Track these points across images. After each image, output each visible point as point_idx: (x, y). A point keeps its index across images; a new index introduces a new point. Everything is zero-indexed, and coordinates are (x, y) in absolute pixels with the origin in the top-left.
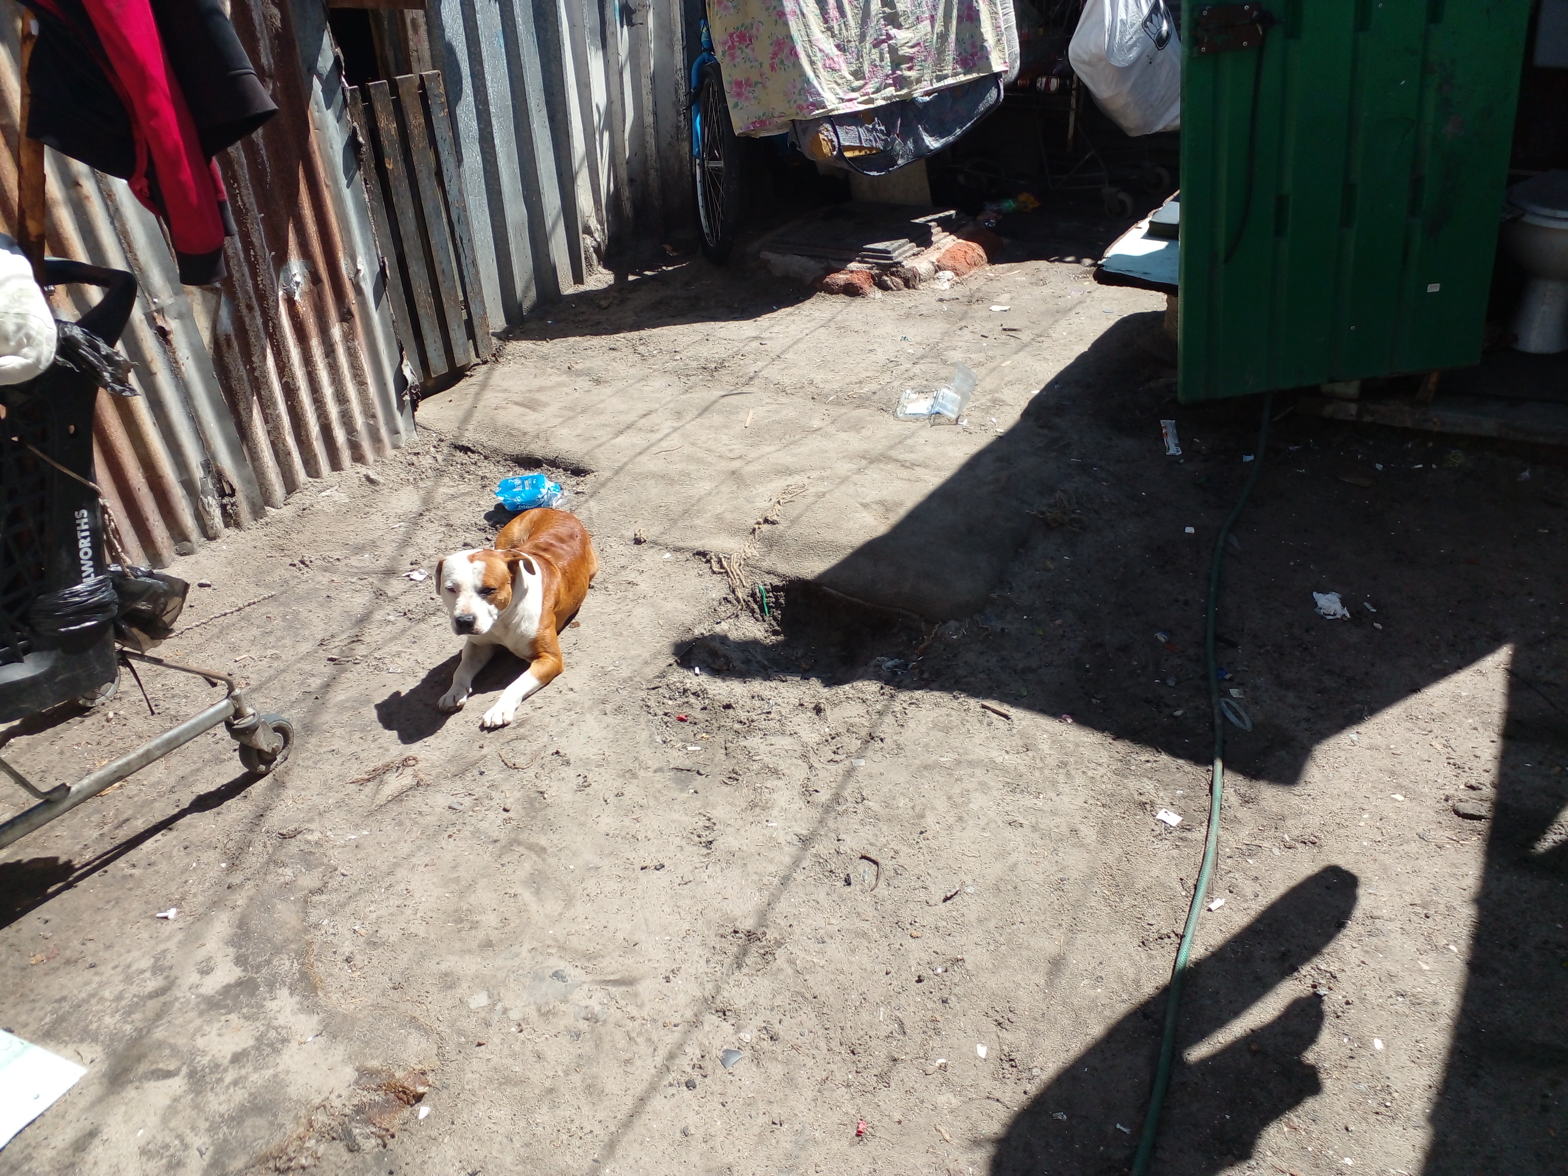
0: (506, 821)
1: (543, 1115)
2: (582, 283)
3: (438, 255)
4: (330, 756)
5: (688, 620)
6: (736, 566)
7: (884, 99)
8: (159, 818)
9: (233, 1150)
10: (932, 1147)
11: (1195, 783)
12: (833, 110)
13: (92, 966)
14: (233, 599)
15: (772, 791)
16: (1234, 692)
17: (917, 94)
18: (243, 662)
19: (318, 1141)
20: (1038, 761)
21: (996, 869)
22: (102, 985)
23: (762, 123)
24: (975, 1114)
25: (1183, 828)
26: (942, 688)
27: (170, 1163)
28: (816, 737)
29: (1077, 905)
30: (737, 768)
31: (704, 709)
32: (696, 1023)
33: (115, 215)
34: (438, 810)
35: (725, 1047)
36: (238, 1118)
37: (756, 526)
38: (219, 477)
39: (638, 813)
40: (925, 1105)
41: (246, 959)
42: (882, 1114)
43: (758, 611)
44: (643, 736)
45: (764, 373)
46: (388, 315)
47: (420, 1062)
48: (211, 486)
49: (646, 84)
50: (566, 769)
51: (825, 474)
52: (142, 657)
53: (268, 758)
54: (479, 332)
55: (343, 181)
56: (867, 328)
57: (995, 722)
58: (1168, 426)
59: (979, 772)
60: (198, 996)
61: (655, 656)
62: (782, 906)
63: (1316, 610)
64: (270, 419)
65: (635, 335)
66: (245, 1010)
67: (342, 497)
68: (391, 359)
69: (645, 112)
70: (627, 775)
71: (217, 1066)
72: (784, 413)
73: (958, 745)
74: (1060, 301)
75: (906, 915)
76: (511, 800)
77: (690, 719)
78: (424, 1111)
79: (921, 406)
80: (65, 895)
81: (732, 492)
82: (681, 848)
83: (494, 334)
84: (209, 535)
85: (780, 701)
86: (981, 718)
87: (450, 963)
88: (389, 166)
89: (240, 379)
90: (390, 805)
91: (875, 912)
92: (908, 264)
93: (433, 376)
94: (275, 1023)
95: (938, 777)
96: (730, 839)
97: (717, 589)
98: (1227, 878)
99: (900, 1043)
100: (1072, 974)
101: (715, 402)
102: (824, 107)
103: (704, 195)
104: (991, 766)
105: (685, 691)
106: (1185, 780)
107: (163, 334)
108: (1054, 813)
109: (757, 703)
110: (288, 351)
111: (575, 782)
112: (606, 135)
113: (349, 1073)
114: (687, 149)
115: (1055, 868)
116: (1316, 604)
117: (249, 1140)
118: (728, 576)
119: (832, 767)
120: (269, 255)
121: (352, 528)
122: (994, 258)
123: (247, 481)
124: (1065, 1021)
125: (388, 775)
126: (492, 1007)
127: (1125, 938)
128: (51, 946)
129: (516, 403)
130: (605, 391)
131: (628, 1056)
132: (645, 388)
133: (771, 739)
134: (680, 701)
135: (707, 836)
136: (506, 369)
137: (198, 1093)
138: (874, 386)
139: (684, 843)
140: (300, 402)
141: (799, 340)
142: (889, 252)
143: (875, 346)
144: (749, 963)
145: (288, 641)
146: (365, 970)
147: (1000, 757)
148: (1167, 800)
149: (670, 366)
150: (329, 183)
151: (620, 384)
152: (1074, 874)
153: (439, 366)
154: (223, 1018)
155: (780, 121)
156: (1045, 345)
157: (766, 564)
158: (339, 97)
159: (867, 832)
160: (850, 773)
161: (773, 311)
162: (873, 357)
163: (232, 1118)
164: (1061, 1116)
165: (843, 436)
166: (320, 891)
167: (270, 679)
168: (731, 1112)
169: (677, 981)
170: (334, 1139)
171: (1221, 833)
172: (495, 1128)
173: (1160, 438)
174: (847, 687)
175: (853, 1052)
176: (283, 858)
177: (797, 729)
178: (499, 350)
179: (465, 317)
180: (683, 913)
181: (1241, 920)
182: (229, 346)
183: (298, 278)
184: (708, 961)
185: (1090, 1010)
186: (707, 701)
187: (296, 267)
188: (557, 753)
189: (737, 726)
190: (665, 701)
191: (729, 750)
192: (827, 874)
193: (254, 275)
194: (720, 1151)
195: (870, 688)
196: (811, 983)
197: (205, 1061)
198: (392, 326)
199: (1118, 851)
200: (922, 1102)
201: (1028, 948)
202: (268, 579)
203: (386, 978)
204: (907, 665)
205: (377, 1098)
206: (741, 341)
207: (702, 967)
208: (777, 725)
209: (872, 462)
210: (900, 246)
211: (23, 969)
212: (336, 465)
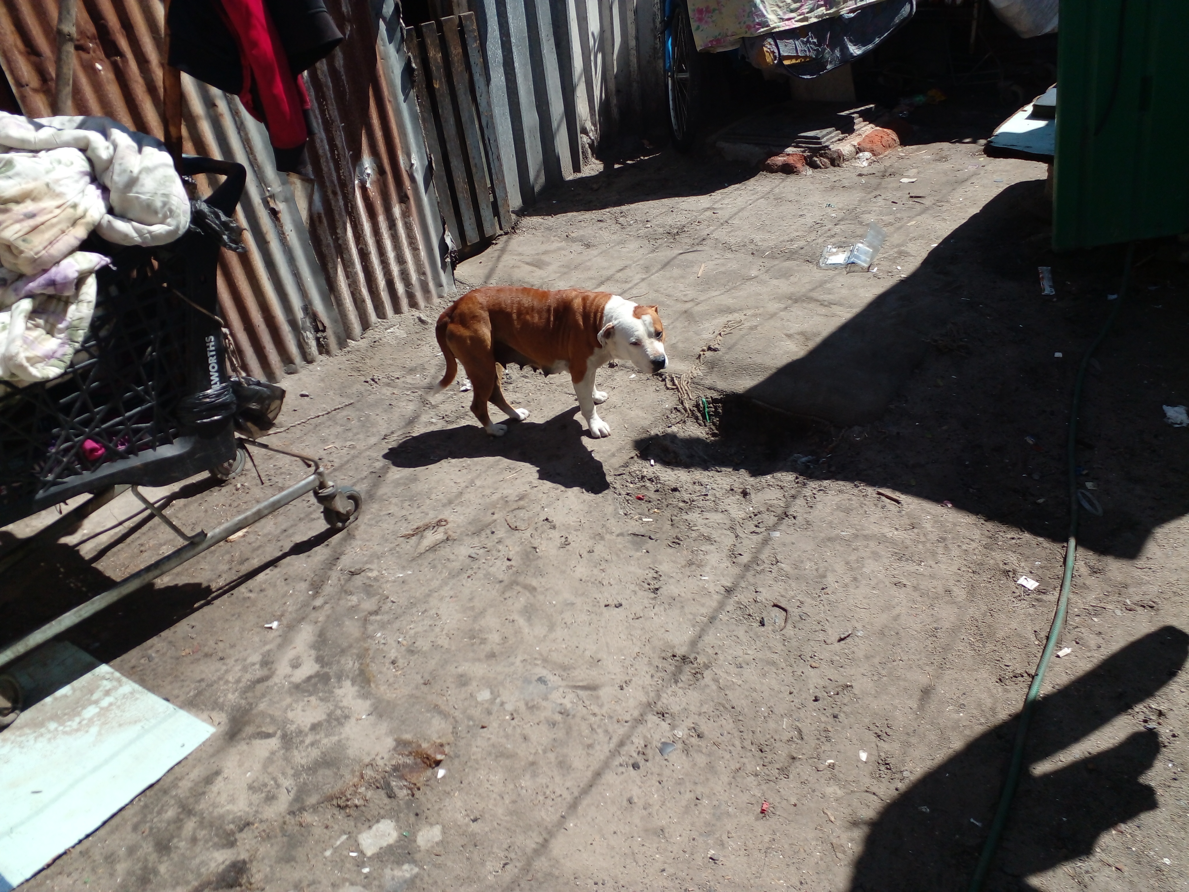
0: (510, 567)
1: (526, 782)
2: (579, 171)
3: (472, 153)
4: (387, 517)
5: (646, 423)
6: (685, 384)
7: (816, 17)
8: (269, 558)
9: (309, 791)
10: (820, 825)
11: (1051, 556)
12: (774, 28)
13: (222, 659)
14: (324, 406)
15: (706, 553)
16: (1089, 485)
17: (843, 12)
18: (330, 451)
19: (367, 788)
20: (921, 537)
21: (883, 619)
22: (227, 671)
23: (718, 41)
24: (855, 803)
25: (1038, 591)
26: (845, 479)
27: (267, 796)
28: (742, 514)
29: (946, 648)
30: (679, 535)
31: (657, 491)
32: (640, 721)
33: (241, 127)
34: (461, 558)
35: (663, 740)
36: (313, 768)
37: (702, 353)
38: (314, 318)
39: (604, 565)
40: (816, 793)
41: (323, 659)
42: (782, 798)
43: (701, 418)
44: (609, 509)
45: (715, 235)
46: (434, 198)
47: (440, 737)
48: (308, 324)
49: (630, 15)
50: (553, 531)
51: (757, 312)
52: (254, 443)
53: (344, 518)
54: (502, 211)
55: (401, 97)
56: (799, 198)
57: (888, 506)
58: (1044, 271)
59: (872, 544)
60: (290, 683)
61: (620, 450)
62: (709, 639)
63: (1165, 420)
64: (350, 276)
65: (617, 209)
66: (321, 694)
67: (401, 333)
68: (437, 231)
69: (630, 38)
70: (597, 537)
71: (301, 732)
72: (729, 265)
73: (856, 522)
74: (958, 174)
75: (807, 651)
76: (513, 552)
77: (646, 498)
78: (441, 773)
79: (840, 258)
80: (205, 609)
81: (685, 327)
82: (635, 592)
83: (513, 212)
84: (308, 360)
85: (715, 486)
86: (876, 502)
87: (464, 668)
88: (437, 86)
89: (328, 245)
90: (427, 553)
91: (783, 648)
92: (834, 147)
93: (469, 244)
94: (341, 704)
95: (838, 547)
96: (672, 587)
97: (669, 401)
98: (1074, 632)
99: (798, 746)
100: (939, 701)
101: (674, 258)
102: (768, 26)
103: (674, 100)
104: (882, 539)
105: (643, 477)
106: (1043, 554)
107: (274, 214)
108: (932, 577)
109: (697, 487)
110: (362, 225)
111: (558, 542)
112: (600, 56)
113: (389, 742)
114: (662, 65)
115: (931, 619)
116: (1164, 415)
117: (320, 784)
118: (679, 391)
119: (754, 537)
120: (348, 154)
121: (408, 356)
122: (904, 142)
123: (334, 321)
124: (932, 736)
125: (427, 531)
126: (493, 701)
127: (985, 675)
128: (196, 644)
129: (527, 263)
130: (594, 252)
131: (590, 741)
132: (623, 250)
133: (707, 515)
134: (639, 485)
135: (655, 584)
136: (521, 238)
137: (287, 749)
138: (802, 243)
139: (637, 589)
140: (371, 263)
141: (743, 209)
142: (819, 138)
143: (805, 212)
144: (683, 679)
145: (361, 436)
146: (405, 669)
147: (890, 533)
148: (1027, 569)
149: (642, 232)
150: (391, 99)
151: (604, 247)
152: (947, 625)
153: (472, 236)
154: (306, 699)
155: (732, 39)
156: (944, 208)
157: (708, 382)
158: (398, 34)
159: (779, 587)
160: (766, 541)
161: (725, 187)
162: (802, 220)
163: (309, 769)
164: (925, 809)
165: (775, 282)
166: (376, 613)
167: (348, 462)
168: (666, 789)
169: (629, 690)
170: (378, 788)
171: (1071, 596)
172: (491, 788)
173: (1037, 281)
174: (769, 477)
175: (761, 751)
176: (352, 589)
177: (728, 508)
178: (516, 224)
179: (492, 199)
180: (635, 640)
181: (1084, 666)
182: (320, 221)
183: (369, 171)
184: (652, 676)
185: (954, 729)
186: (659, 485)
187: (367, 164)
188: (547, 519)
189: (681, 504)
190: (628, 484)
191: (674, 522)
192: (746, 617)
193: (338, 168)
194: (656, 817)
195: (788, 478)
196: (730, 696)
197: (293, 727)
198: (438, 207)
199: (984, 608)
200: (814, 791)
201: (905, 680)
202: (349, 391)
203: (419, 677)
204: (818, 461)
205: (408, 761)
206: (698, 211)
207: (648, 680)
208: (712, 504)
209: (796, 301)
210: (828, 134)
211: (178, 659)
212: (397, 310)
